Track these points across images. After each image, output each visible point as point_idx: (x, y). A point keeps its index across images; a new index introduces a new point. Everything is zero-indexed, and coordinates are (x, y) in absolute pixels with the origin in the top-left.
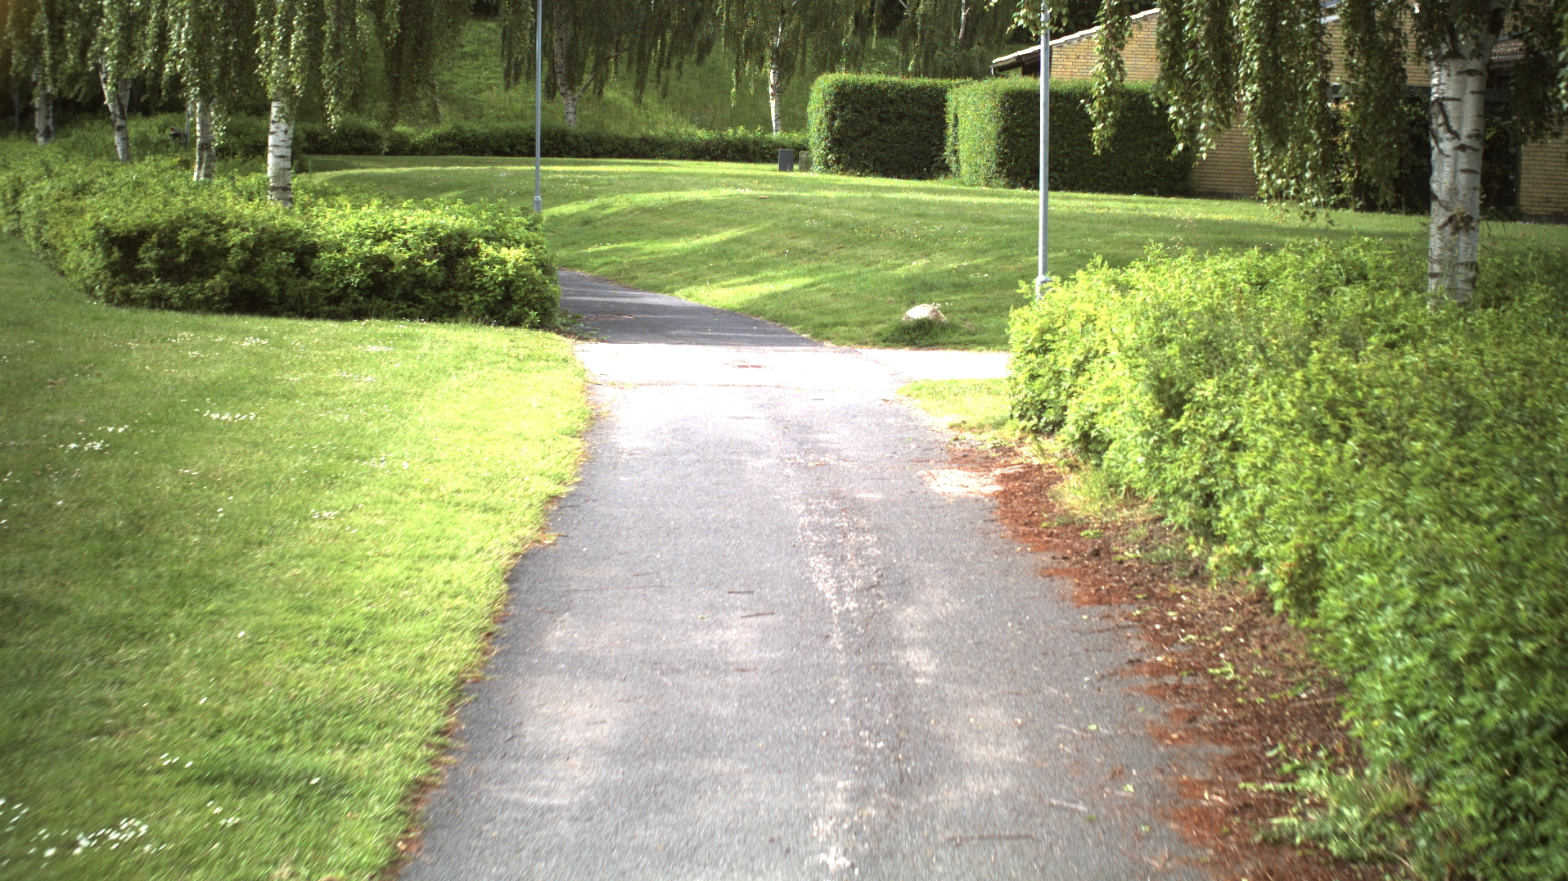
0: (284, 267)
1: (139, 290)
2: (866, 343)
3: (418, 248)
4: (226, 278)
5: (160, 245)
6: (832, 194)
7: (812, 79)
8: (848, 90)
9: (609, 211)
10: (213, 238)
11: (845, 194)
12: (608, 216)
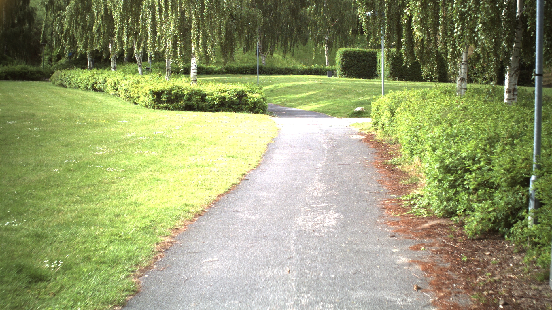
0: (198, 99)
1: (161, 106)
3: (232, 95)
4: (184, 102)
5: (167, 94)
6: (340, 82)
7: (337, 50)
8: (348, 53)
9: (277, 88)
10: (180, 92)
11: (344, 82)
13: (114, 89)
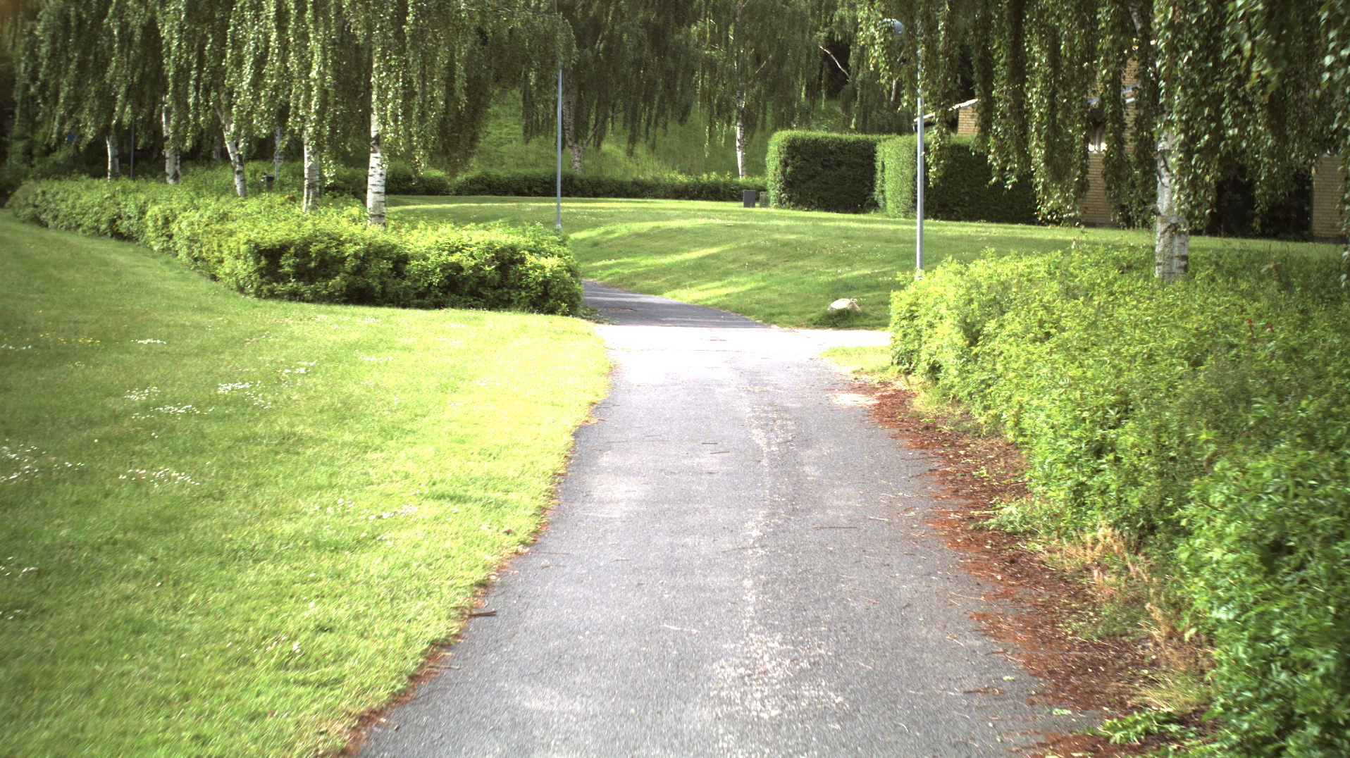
0: (385, 271)
1: (280, 287)
2: (801, 326)
3: (481, 258)
4: (343, 279)
5: (296, 255)
6: (782, 223)
7: (769, 135)
8: (798, 143)
9: (611, 236)
10: (334, 250)
11: (792, 223)
12: (611, 240)
13: (163, 235)
